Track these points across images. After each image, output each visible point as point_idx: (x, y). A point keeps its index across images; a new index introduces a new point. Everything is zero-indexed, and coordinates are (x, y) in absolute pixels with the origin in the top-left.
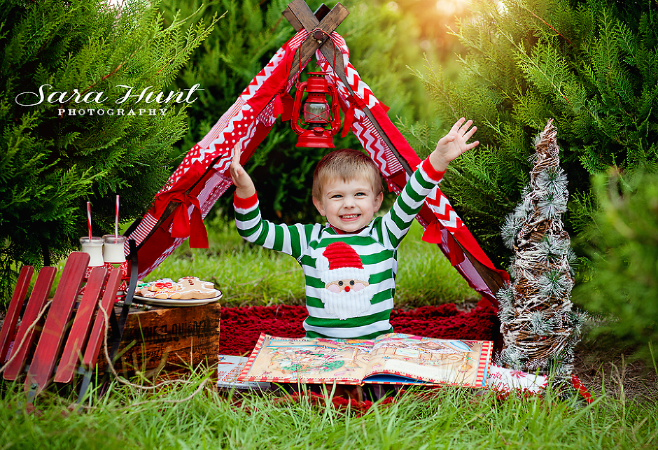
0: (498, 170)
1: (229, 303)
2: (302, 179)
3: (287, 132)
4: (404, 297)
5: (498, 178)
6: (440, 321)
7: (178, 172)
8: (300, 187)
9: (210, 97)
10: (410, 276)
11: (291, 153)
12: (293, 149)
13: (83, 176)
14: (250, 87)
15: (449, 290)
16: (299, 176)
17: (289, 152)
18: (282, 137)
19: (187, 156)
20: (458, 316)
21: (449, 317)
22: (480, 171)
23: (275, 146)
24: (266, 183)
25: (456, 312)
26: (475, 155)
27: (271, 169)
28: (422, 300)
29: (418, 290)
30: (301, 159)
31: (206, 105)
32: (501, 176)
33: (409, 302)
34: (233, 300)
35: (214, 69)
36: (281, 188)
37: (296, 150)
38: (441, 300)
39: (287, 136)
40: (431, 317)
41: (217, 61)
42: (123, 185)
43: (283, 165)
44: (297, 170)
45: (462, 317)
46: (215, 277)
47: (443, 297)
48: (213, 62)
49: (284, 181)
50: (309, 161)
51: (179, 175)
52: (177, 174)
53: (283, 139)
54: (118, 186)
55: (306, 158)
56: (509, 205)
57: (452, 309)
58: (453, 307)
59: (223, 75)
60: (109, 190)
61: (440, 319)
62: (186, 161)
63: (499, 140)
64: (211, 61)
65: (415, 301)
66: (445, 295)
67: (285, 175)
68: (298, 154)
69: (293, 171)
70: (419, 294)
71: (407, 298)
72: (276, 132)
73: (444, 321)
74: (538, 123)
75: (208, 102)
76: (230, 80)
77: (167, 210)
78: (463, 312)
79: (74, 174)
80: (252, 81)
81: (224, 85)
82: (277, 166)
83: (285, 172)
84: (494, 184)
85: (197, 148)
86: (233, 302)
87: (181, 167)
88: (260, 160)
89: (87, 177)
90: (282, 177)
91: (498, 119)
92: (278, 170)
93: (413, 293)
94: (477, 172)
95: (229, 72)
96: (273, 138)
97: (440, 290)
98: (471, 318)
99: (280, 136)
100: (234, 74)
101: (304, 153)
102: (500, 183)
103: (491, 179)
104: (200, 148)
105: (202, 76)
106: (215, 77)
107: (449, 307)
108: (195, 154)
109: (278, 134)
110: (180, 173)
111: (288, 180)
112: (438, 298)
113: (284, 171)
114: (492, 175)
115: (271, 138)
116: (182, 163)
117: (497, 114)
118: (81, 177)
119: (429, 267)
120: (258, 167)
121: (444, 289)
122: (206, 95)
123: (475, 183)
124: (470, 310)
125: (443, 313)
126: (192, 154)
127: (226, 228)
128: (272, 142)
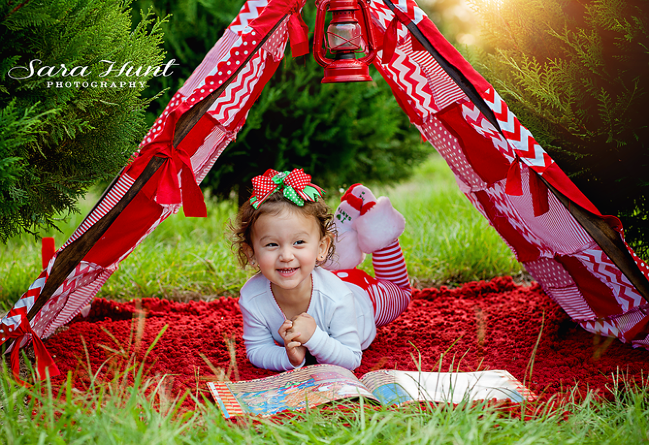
0: (570, 91)
1: (228, 291)
2: (306, 143)
3: (285, 86)
4: (446, 271)
5: (571, 101)
6: (493, 299)
7: (156, 127)
8: (303, 153)
9: (188, 50)
10: (449, 247)
11: (290, 112)
12: (292, 107)
13: (26, 114)
14: (242, 16)
15: (502, 261)
16: (301, 139)
17: (288, 112)
18: (279, 92)
19: (168, 108)
20: (517, 291)
21: (503, 292)
22: (546, 92)
23: (271, 104)
24: (261, 150)
25: (513, 288)
26: (539, 74)
27: (268, 133)
28: (468, 275)
29: (462, 263)
30: (302, 118)
31: (185, 61)
32: (575, 99)
33: (452, 278)
34: (233, 287)
35: (191, 16)
36: (281, 155)
37: (296, 108)
38: (492, 273)
39: (284, 92)
40: (482, 294)
41: (194, 6)
42: (83, 128)
43: (281, 126)
44: (299, 132)
45: (520, 292)
46: (209, 261)
47: (494, 269)
48: (190, 7)
49: (283, 147)
50: (312, 120)
51: (157, 132)
52: (154, 131)
53: (280, 94)
54: (77, 128)
55: (309, 117)
56: (588, 135)
57: (509, 284)
58: (509, 280)
59: (203, 23)
60: (65, 135)
61: (492, 296)
62: (166, 113)
63: (567, 54)
64: (186, 7)
65: (459, 276)
66: (496, 267)
67: (284, 140)
68: (299, 113)
69: (294, 134)
70: (462, 268)
71: (448, 274)
72: (271, 86)
73: (497, 298)
74: (623, 24)
75: (187, 56)
76: (212, 29)
77: (148, 167)
78: (521, 286)
79: (13, 111)
80: (243, 8)
81: (204, 35)
82: (273, 129)
83: (285, 137)
84: (567, 109)
85: (178, 96)
86: (233, 289)
87: (160, 122)
88: (254, 122)
89: (31, 115)
90: (281, 142)
91: (566, 27)
92: (276, 134)
93: (456, 266)
94: (544, 95)
95: (210, 19)
96: (268, 95)
97: (489, 260)
98: (530, 292)
99: (276, 91)
100: (215, 22)
101: (306, 110)
102: (574, 108)
103: (562, 103)
104: (182, 96)
105: (177, 26)
106: (192, 26)
107: (504, 282)
108: (177, 104)
109: (273, 90)
110: (159, 128)
111: (288, 145)
112: (488, 271)
113: (283, 134)
114: (563, 97)
115: (264, 96)
116: (161, 116)
117: (563, 20)
118: (23, 116)
119: (472, 235)
120: (252, 131)
121: (494, 260)
122: (183, 49)
123: (543, 109)
124: (529, 285)
125: (497, 290)
126: (172, 105)
127: (215, 211)
128: (266, 100)
